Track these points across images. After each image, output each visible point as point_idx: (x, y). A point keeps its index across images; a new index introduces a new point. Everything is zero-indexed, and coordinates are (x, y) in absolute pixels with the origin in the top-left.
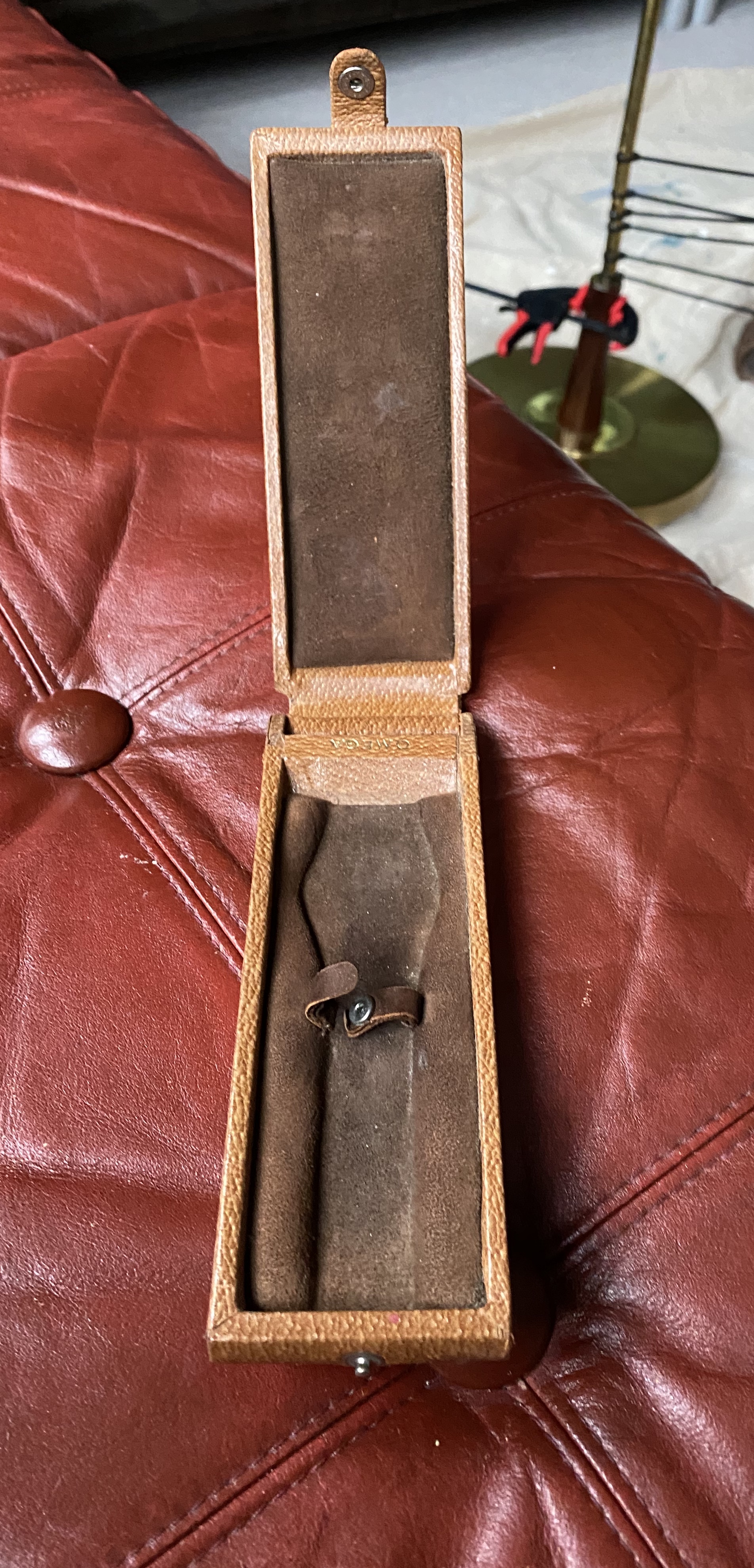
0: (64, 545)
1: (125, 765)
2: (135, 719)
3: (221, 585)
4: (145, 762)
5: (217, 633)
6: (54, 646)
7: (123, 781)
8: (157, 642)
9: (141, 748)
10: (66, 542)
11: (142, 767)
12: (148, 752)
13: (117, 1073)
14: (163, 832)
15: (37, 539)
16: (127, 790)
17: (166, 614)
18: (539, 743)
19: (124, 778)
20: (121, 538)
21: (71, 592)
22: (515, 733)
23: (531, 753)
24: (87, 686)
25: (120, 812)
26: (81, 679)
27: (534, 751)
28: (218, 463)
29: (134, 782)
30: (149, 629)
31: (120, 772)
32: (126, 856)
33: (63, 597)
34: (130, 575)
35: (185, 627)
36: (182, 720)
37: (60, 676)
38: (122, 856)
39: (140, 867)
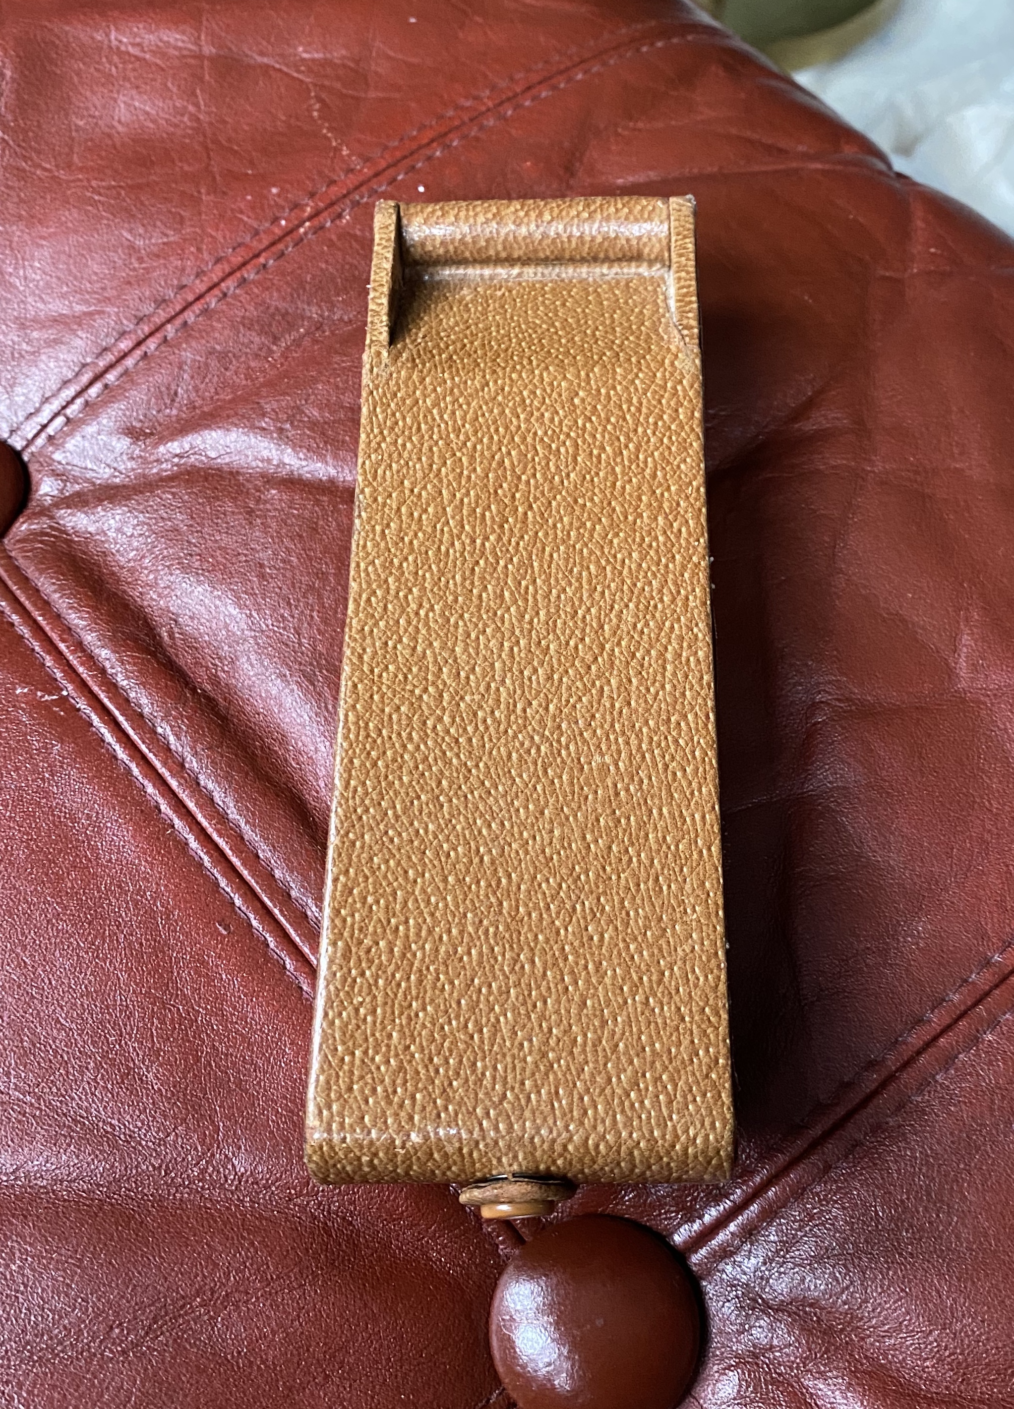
1: (19, 541)
2: (33, 468)
3: (140, 243)
4: (47, 534)
5: (140, 320)
8: (51, 343)
9: (43, 512)
11: (41, 542)
12: (52, 518)
14: (79, 646)
17: (63, 296)
19: (21, 563)
28: (123, 48)
29: (33, 567)
30: (40, 323)
31: (13, 554)
35: (90, 314)
36: (99, 461)
39: (47, 706)
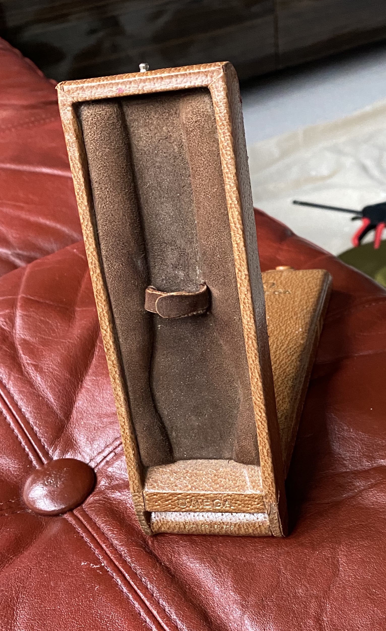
0: (54, 369)
1: (89, 504)
2: (98, 475)
4: (102, 501)
6: (47, 433)
7: (87, 515)
10: (55, 367)
14: (111, 545)
15: (37, 367)
19: (89, 513)
20: (91, 362)
21: (58, 397)
24: (68, 456)
25: (84, 535)
26: (64, 451)
29: (95, 514)
30: (107, 415)
32: (85, 564)
33: (53, 401)
34: (95, 383)
37: (50, 452)
38: (82, 564)
39: (94, 570)
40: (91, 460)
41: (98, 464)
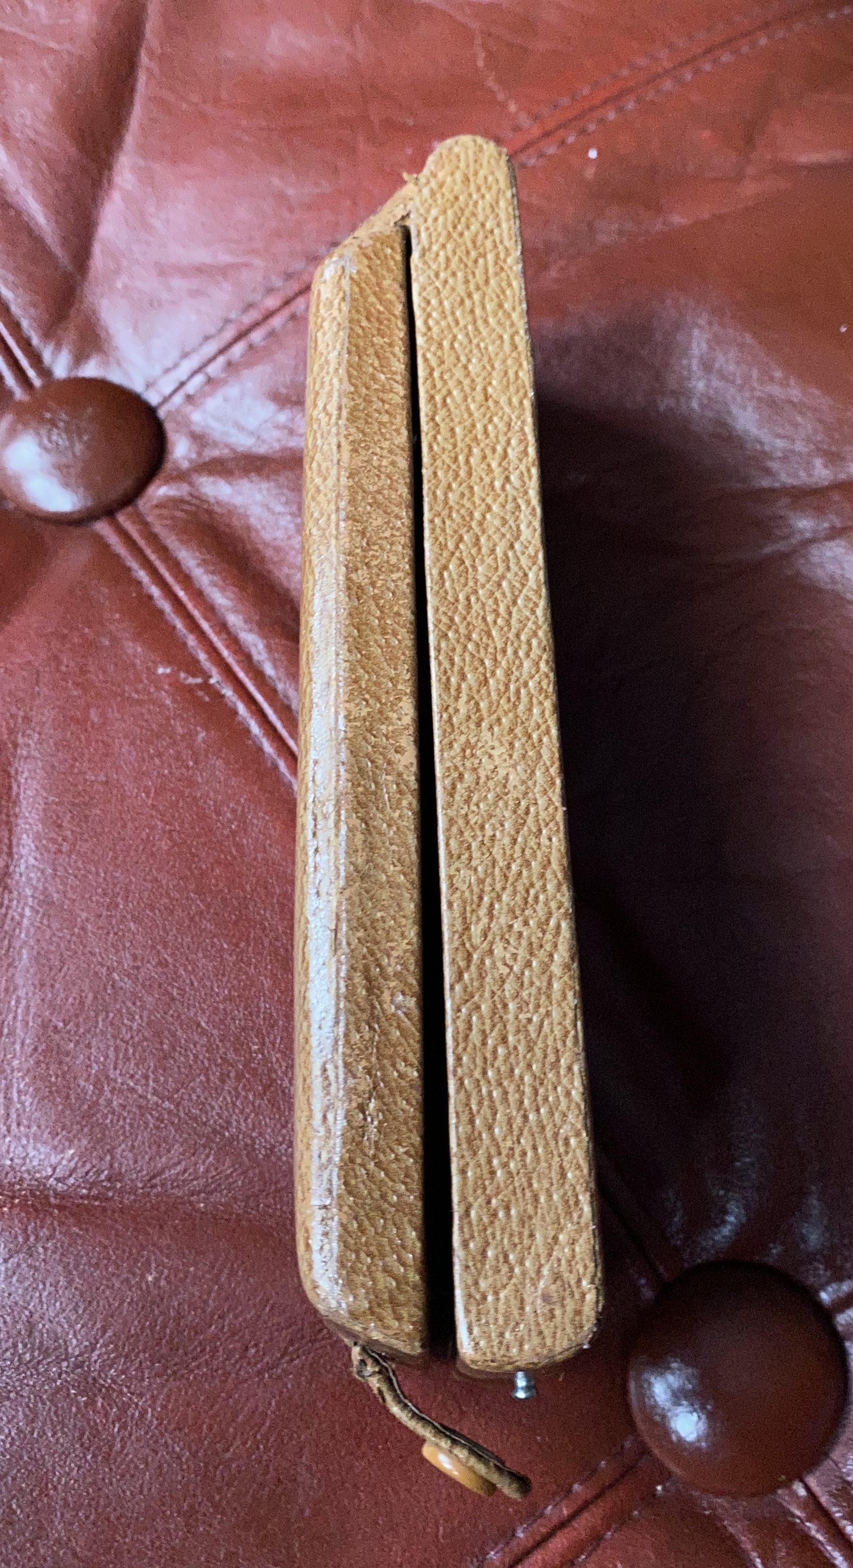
0: (37, 132)
1: (157, 505)
2: (169, 427)
3: (290, 192)
4: (188, 503)
5: (289, 276)
6: (35, 306)
7: (155, 536)
8: (195, 293)
9: (182, 476)
10: (39, 126)
11: (182, 509)
12: (191, 484)
13: (174, 1035)
14: (223, 627)
16: (164, 551)
17: (206, 243)
18: (818, 462)
19: (158, 529)
20: (129, 113)
21: (56, 212)
22: (780, 443)
23: (802, 478)
24: (89, 371)
25: (155, 591)
26: (79, 358)
27: (811, 476)
29: (173, 537)
30: (181, 271)
31: (150, 519)
32: (168, 671)
34: (146, 178)
35: (236, 267)
36: (241, 428)
37: (47, 357)
38: (161, 671)
39: (190, 689)
40: (149, 385)
41: (166, 399)
